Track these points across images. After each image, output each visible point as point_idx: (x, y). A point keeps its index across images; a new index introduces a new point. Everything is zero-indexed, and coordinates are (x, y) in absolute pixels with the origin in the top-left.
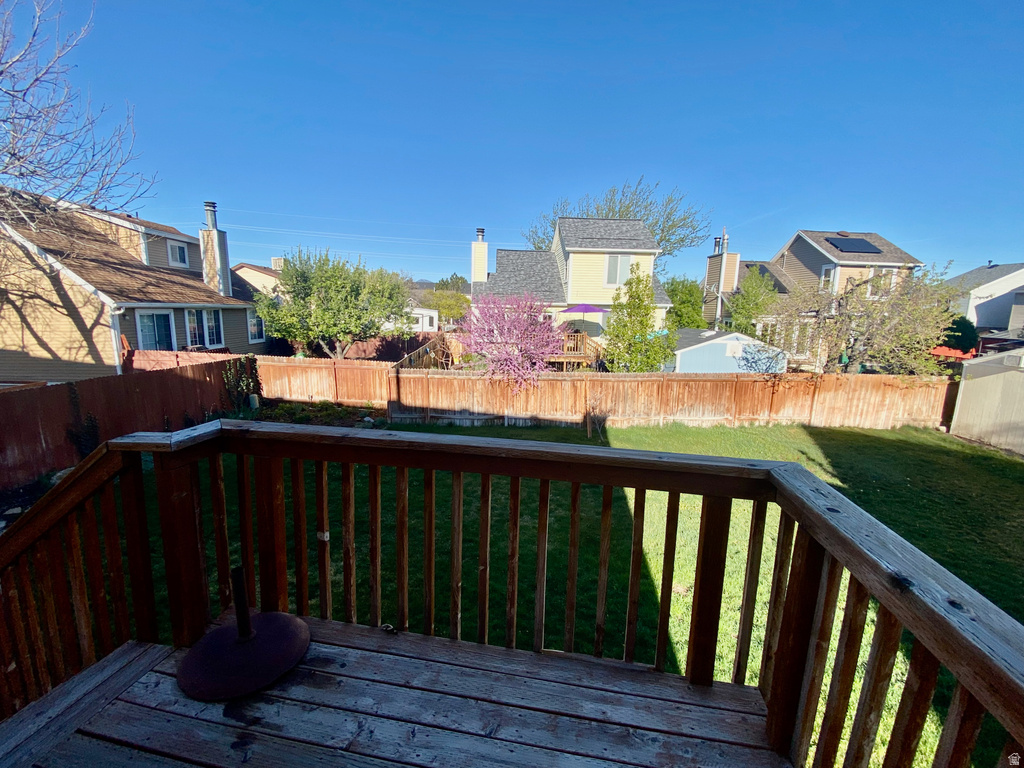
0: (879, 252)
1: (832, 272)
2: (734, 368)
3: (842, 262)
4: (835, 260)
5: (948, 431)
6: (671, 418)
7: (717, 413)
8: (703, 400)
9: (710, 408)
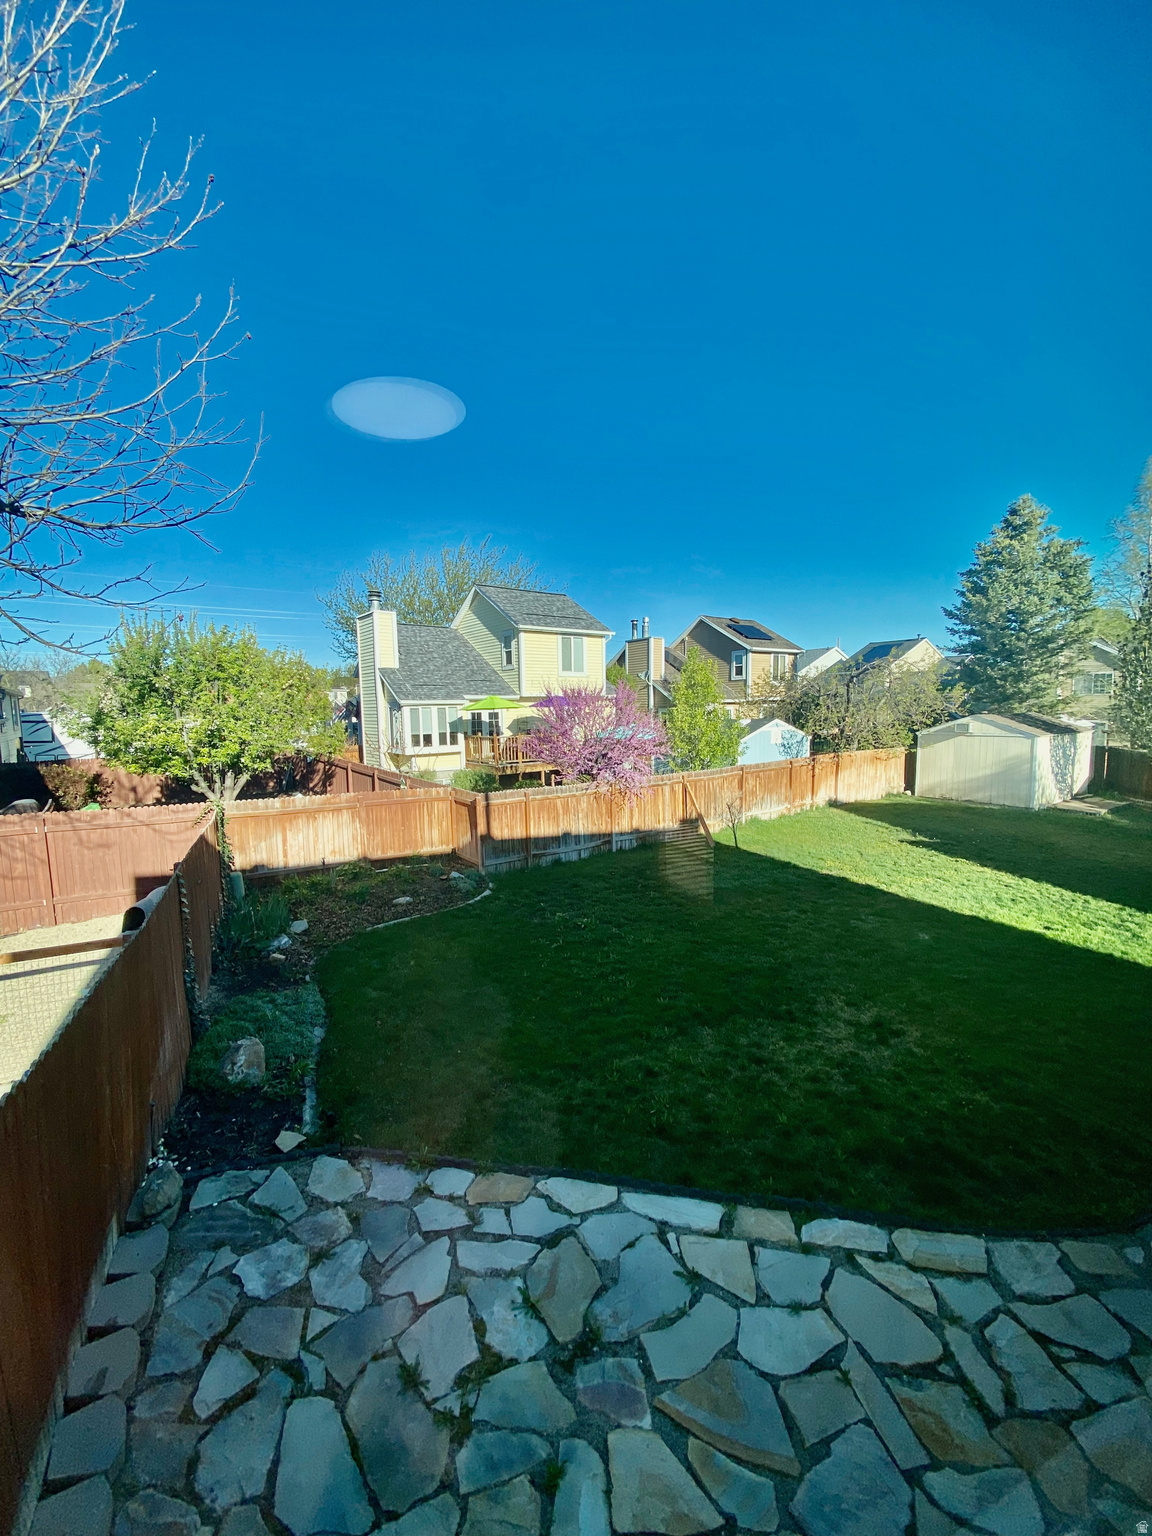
0: (770, 639)
1: (744, 658)
2: (777, 757)
3: (755, 649)
4: (748, 647)
5: (913, 793)
6: (749, 814)
7: (779, 802)
8: (770, 791)
9: (775, 798)
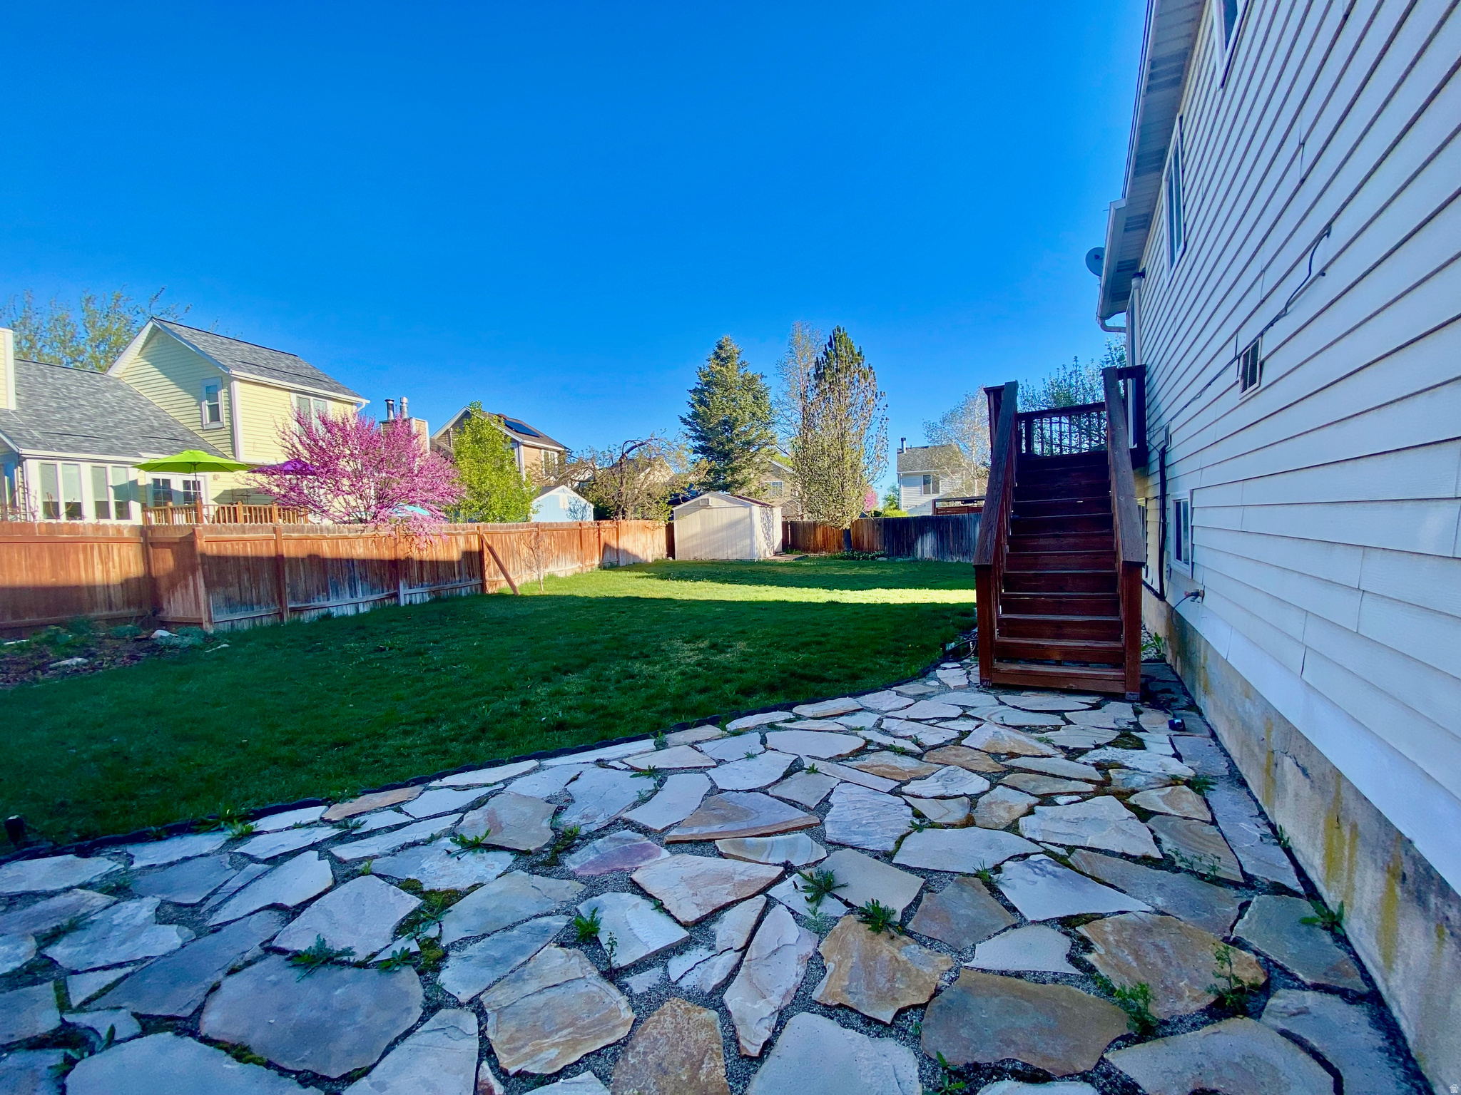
0: (538, 437)
2: (564, 518)
3: (527, 442)
4: (519, 440)
5: (674, 558)
6: (547, 571)
7: (573, 561)
8: (564, 550)
9: (569, 557)
